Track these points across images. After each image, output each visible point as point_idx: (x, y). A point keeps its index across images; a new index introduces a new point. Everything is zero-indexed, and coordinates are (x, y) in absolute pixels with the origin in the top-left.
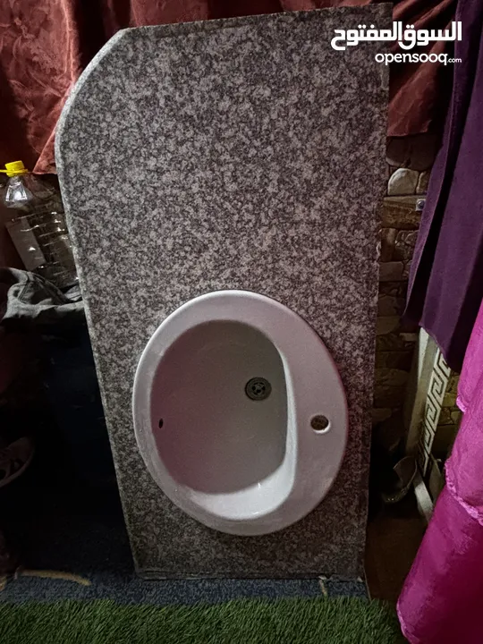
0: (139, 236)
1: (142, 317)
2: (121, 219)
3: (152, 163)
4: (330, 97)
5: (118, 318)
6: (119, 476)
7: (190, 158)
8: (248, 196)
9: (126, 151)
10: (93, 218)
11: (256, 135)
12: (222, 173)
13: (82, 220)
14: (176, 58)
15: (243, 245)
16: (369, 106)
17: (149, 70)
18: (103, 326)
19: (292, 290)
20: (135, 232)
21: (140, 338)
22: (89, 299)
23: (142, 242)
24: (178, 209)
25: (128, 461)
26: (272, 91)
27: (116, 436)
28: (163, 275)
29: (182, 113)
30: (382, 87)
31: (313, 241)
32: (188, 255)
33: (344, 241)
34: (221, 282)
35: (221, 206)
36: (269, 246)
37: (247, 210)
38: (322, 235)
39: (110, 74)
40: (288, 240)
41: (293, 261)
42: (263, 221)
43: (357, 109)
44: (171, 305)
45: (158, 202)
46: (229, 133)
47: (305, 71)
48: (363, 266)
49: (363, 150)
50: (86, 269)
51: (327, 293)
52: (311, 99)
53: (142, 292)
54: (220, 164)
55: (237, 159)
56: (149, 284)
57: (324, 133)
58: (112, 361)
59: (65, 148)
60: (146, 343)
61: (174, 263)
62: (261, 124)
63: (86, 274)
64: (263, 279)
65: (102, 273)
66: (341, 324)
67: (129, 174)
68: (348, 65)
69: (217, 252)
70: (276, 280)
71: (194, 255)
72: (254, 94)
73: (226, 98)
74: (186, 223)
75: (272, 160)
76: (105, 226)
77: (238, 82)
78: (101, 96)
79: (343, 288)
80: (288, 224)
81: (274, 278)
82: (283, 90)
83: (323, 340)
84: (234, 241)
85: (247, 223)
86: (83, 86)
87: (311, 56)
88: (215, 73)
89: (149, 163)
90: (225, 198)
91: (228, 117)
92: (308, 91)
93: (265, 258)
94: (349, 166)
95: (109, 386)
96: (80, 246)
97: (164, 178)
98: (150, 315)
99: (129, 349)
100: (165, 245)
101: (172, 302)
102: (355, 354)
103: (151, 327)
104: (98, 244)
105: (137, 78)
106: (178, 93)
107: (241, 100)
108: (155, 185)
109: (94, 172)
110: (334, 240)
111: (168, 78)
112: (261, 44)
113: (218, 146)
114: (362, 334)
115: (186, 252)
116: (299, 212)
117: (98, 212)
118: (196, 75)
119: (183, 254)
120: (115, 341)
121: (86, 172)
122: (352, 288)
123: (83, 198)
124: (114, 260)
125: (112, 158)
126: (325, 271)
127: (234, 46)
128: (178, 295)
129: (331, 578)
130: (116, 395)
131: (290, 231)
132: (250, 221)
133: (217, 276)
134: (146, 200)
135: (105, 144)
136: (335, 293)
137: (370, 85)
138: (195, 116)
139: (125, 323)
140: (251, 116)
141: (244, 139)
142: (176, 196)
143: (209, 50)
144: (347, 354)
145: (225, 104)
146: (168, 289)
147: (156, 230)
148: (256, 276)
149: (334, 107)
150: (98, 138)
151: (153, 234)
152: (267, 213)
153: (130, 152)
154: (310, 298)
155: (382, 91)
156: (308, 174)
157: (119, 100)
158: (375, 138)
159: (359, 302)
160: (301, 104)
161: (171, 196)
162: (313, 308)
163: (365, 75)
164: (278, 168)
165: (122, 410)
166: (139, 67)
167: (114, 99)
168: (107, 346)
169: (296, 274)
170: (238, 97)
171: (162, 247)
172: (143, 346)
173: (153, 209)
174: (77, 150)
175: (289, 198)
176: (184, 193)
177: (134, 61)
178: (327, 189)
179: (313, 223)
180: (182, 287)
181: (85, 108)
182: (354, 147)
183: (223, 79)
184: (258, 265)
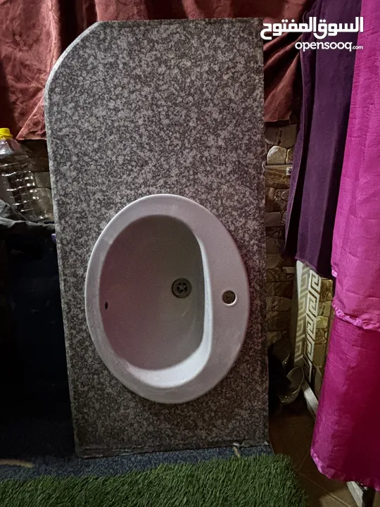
0: (99, 154)
1: (97, 215)
2: (87, 141)
3: (112, 105)
4: (228, 68)
5: (79, 215)
6: (69, 353)
7: (138, 102)
8: (177, 128)
9: (94, 96)
10: (66, 140)
11: (182, 89)
12: (159, 112)
13: (58, 141)
14: (131, 40)
15: (172, 162)
16: (252, 75)
17: (113, 46)
18: (67, 222)
19: (207, 196)
20: (96, 151)
21: (95, 232)
22: (58, 201)
23: (101, 158)
24: (128, 136)
25: (77, 339)
26: (192, 63)
27: (69, 315)
28: (115, 183)
29: (134, 73)
30: (259, 64)
31: (220, 160)
32: (134, 168)
33: (241, 160)
34: (157, 188)
35: (158, 134)
36: (190, 163)
37: (176, 138)
38: (226, 156)
39: (87, 47)
40: (204, 159)
41: (207, 173)
42: (187, 145)
43: (245, 77)
44: (119, 205)
45: (114, 130)
46: (164, 87)
47: (212, 52)
48: (254, 178)
49: (250, 101)
50: (58, 178)
51: (230, 197)
52: (217, 69)
53: (99, 196)
54: (158, 107)
55: (169, 104)
56: (105, 189)
57: (225, 90)
58: (71, 250)
59: (51, 92)
60: (99, 235)
61: (124, 174)
62: (186, 82)
63: (57, 181)
64: (187, 186)
65: (70, 180)
66: (241, 220)
67: (95, 111)
68: (238, 50)
69: (155, 166)
70: (196, 187)
71: (138, 168)
72: (181, 64)
73: (163, 66)
74: (133, 146)
75: (193, 105)
76: (75, 146)
77: (171, 57)
78: (80, 60)
79: (242, 193)
80: (203, 148)
81: (194, 186)
82: (199, 63)
83: (230, 231)
84: (167, 159)
85: (176, 147)
86: (69, 54)
87: (216, 44)
88: (156, 50)
89: (109, 104)
90: (161, 129)
91: (163, 77)
92: (215, 64)
93: (188, 171)
94: (242, 111)
95: (67, 272)
96: (55, 160)
97: (119, 115)
98: (103, 213)
99: (86, 241)
100: (117, 161)
101: (121, 203)
102: (252, 243)
103: (104, 222)
104: (69, 159)
105: (105, 51)
106: (131, 62)
107: (172, 67)
108: (113, 119)
109: (71, 109)
110: (234, 160)
111: (125, 52)
112: (185, 35)
113: (157, 95)
114: (256, 228)
115: (133, 166)
116: (211, 140)
117: (71, 136)
118: (143, 50)
119: (130, 167)
120: (75, 234)
121: (64, 108)
122: (248, 193)
123: (61, 126)
124: (80, 171)
125: (85, 100)
126: (229, 181)
127: (168, 35)
128: (125, 198)
129: (243, 444)
130: (72, 280)
131: (205, 153)
132: (178, 145)
133: (154, 184)
134: (106, 129)
135: (80, 91)
136: (236, 198)
137: (252, 62)
138: (142, 76)
139: (84, 220)
140: (179, 77)
141: (174, 91)
142: (127, 127)
143: (153, 37)
144: (246, 243)
145: (162, 69)
146: (118, 193)
147: (112, 150)
148: (182, 185)
149: (231, 74)
150: (76, 87)
151: (109, 152)
152: (189, 140)
153: (97, 97)
154: (219, 201)
155: (260, 66)
156: (215, 115)
157: (92, 63)
158: (257, 95)
159: (253, 204)
160: (210, 72)
161: (124, 126)
162: (221, 208)
163: (249, 57)
164: (196, 110)
165: (77, 292)
166: (107, 44)
167: (89, 62)
168: (68, 238)
169: (210, 183)
170: (171, 65)
171: (115, 162)
172: (96, 238)
173: (110, 135)
174: (60, 94)
175: (204, 130)
176: (133, 125)
177: (104, 40)
178: (228, 125)
179: (220, 148)
180: (128, 192)
181: (69, 67)
182: (244, 99)
183: (161, 55)
184: (184, 176)
